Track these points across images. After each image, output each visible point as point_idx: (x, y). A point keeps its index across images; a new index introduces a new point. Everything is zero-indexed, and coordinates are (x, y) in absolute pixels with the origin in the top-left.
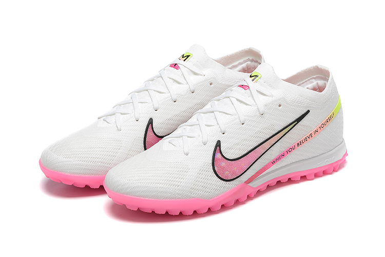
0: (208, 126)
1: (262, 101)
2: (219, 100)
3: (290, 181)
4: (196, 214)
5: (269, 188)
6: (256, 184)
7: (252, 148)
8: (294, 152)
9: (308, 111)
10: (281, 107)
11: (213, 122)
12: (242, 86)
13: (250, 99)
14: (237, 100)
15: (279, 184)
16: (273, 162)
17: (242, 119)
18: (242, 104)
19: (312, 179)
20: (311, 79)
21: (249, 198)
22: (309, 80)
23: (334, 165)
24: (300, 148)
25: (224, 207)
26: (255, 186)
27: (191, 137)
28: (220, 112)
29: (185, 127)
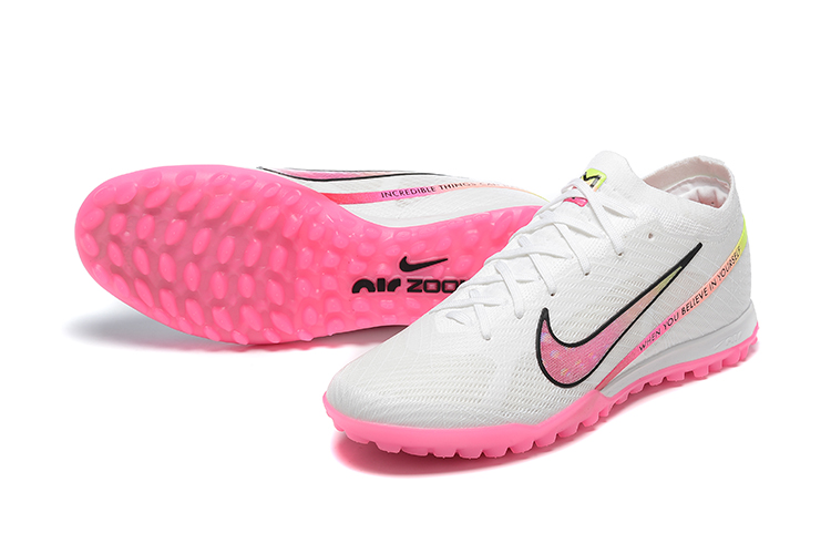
0: (522, 282)
1: (617, 227)
2: (531, 232)
3: (666, 383)
4: (511, 455)
5: (632, 397)
6: (612, 391)
7: (606, 320)
8: (676, 325)
9: (700, 245)
10: (653, 239)
11: (531, 274)
12: (573, 200)
13: (593, 224)
14: (570, 228)
15: (648, 388)
16: (642, 347)
17: (586, 266)
18: (579, 236)
19: (705, 378)
20: (685, 183)
21: (602, 419)
22: (679, 185)
23: (741, 348)
24: (688, 317)
25: (562, 439)
26: (610, 396)
27: (490, 306)
28: (541, 254)
29: (474, 287)
